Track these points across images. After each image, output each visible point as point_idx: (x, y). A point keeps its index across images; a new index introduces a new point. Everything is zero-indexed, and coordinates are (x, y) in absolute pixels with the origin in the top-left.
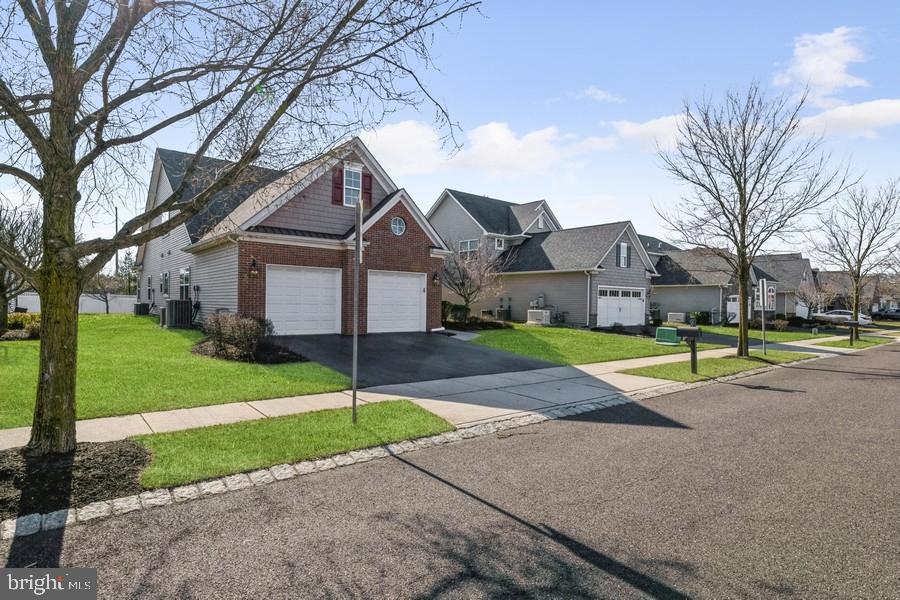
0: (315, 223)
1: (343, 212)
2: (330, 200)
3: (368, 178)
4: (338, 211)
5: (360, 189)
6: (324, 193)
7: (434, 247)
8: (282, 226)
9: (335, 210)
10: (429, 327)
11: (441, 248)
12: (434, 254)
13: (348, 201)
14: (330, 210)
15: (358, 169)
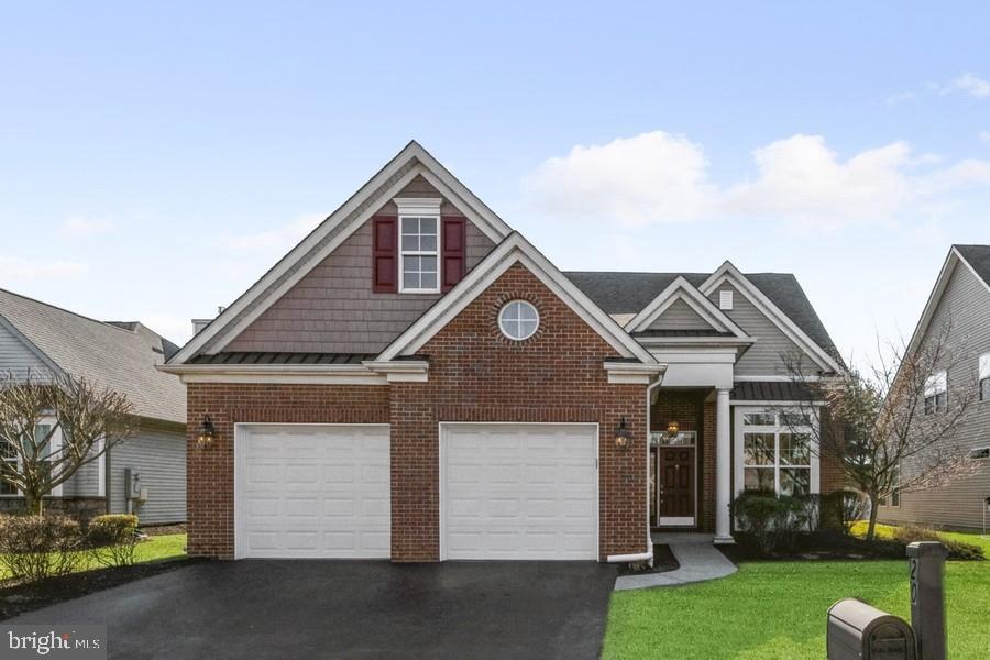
0: (336, 336)
1: (398, 305)
2: (369, 283)
3: (455, 226)
4: (388, 305)
5: (438, 253)
6: (357, 272)
7: (617, 358)
8: (269, 348)
9: (379, 305)
10: (604, 552)
11: (636, 360)
12: (616, 374)
13: (410, 281)
14: (370, 304)
15: (429, 209)
